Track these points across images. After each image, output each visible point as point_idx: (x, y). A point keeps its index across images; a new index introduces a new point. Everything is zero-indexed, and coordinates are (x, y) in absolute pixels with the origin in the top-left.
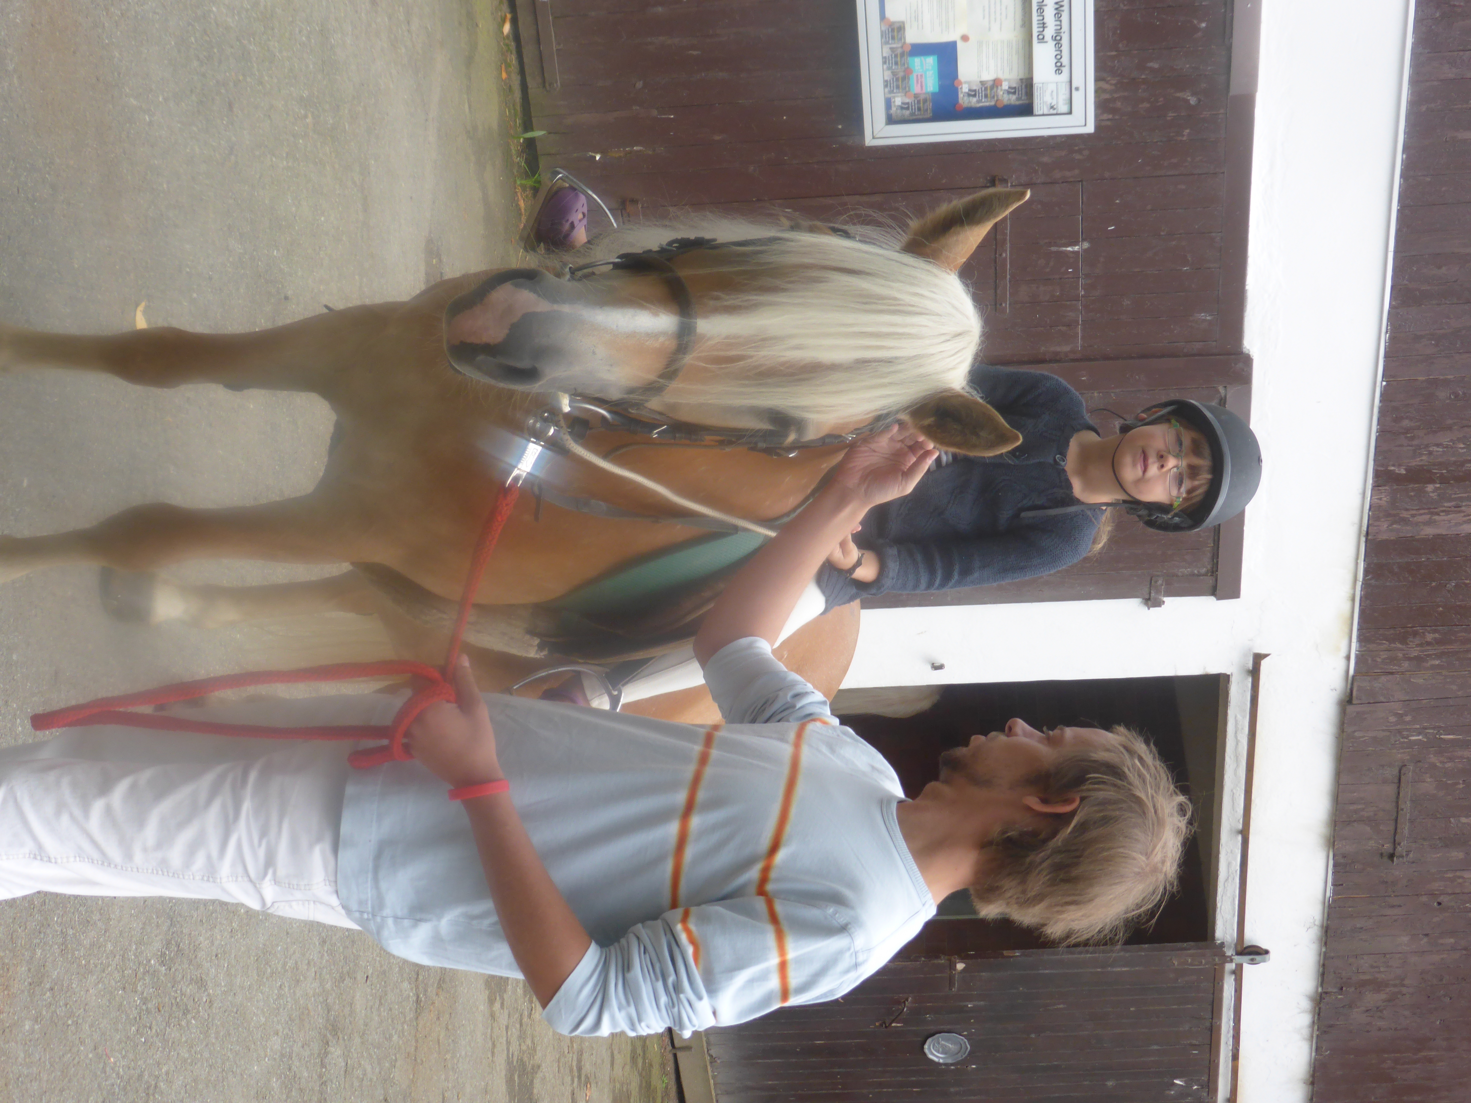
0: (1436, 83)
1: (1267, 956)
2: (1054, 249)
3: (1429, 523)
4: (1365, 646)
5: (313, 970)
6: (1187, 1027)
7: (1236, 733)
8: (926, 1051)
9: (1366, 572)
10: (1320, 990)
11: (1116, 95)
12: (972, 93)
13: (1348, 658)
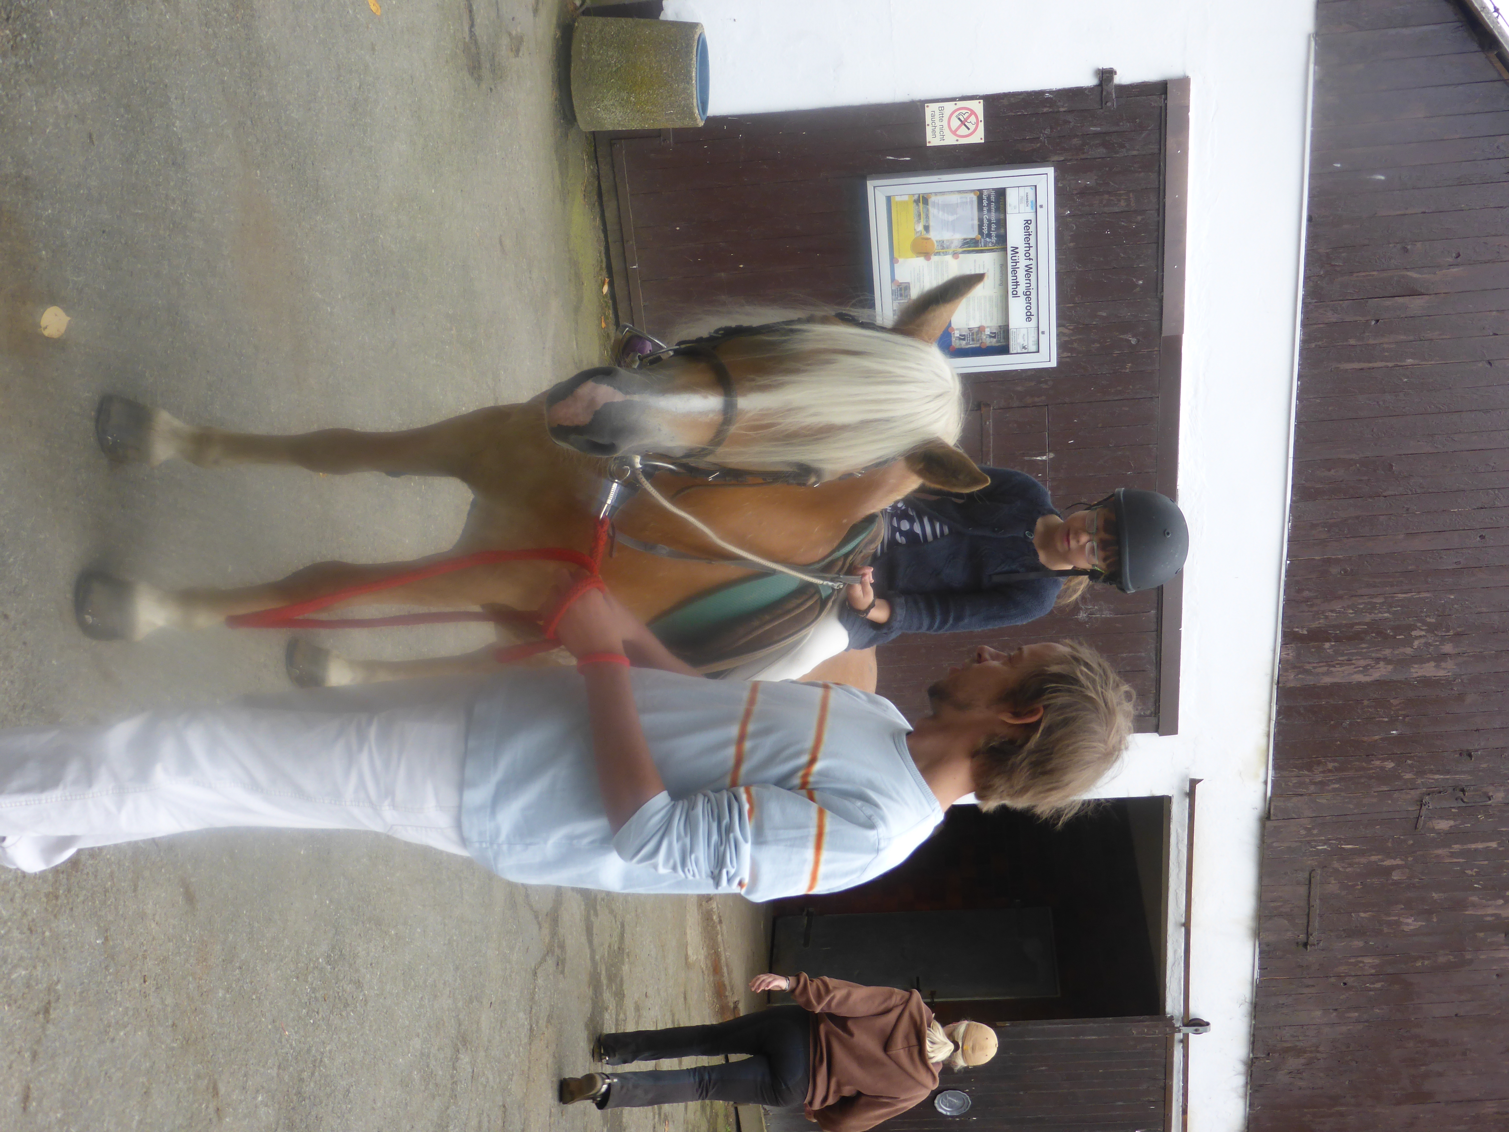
0: (1322, 326)
1: (1208, 1027)
2: (1026, 458)
3: (1328, 673)
4: (1279, 773)
5: (448, 989)
6: (1144, 1086)
7: (1177, 843)
8: (936, 1105)
9: (1278, 713)
10: (1251, 1055)
11: (1073, 338)
12: (962, 338)
13: (1266, 783)
